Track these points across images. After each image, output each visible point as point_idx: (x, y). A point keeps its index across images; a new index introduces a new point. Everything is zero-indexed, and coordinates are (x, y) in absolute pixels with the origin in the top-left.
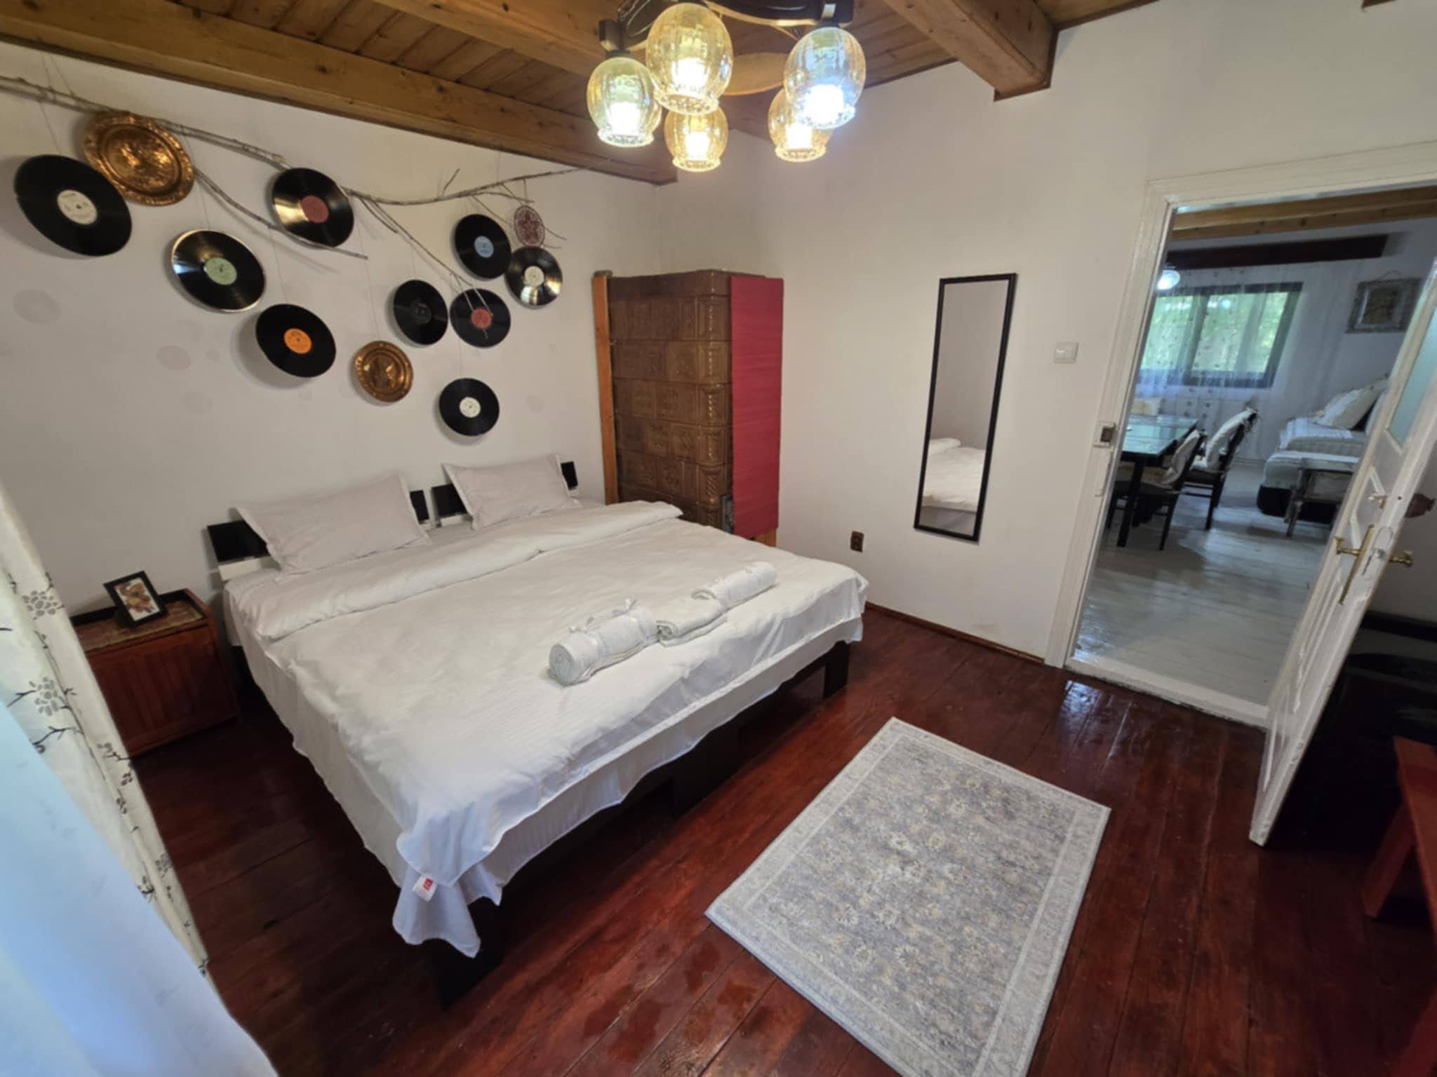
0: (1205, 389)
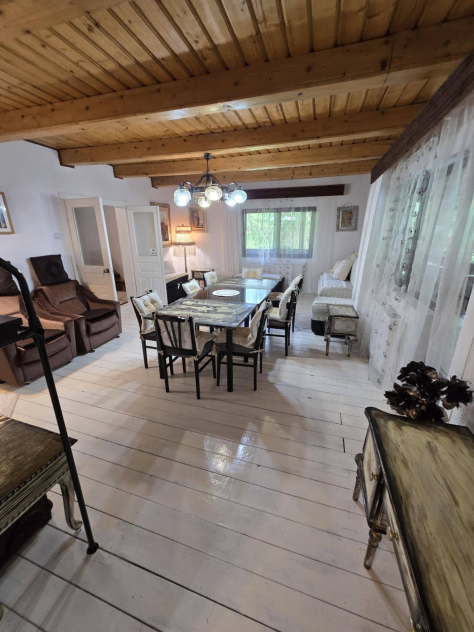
0: (286, 259)
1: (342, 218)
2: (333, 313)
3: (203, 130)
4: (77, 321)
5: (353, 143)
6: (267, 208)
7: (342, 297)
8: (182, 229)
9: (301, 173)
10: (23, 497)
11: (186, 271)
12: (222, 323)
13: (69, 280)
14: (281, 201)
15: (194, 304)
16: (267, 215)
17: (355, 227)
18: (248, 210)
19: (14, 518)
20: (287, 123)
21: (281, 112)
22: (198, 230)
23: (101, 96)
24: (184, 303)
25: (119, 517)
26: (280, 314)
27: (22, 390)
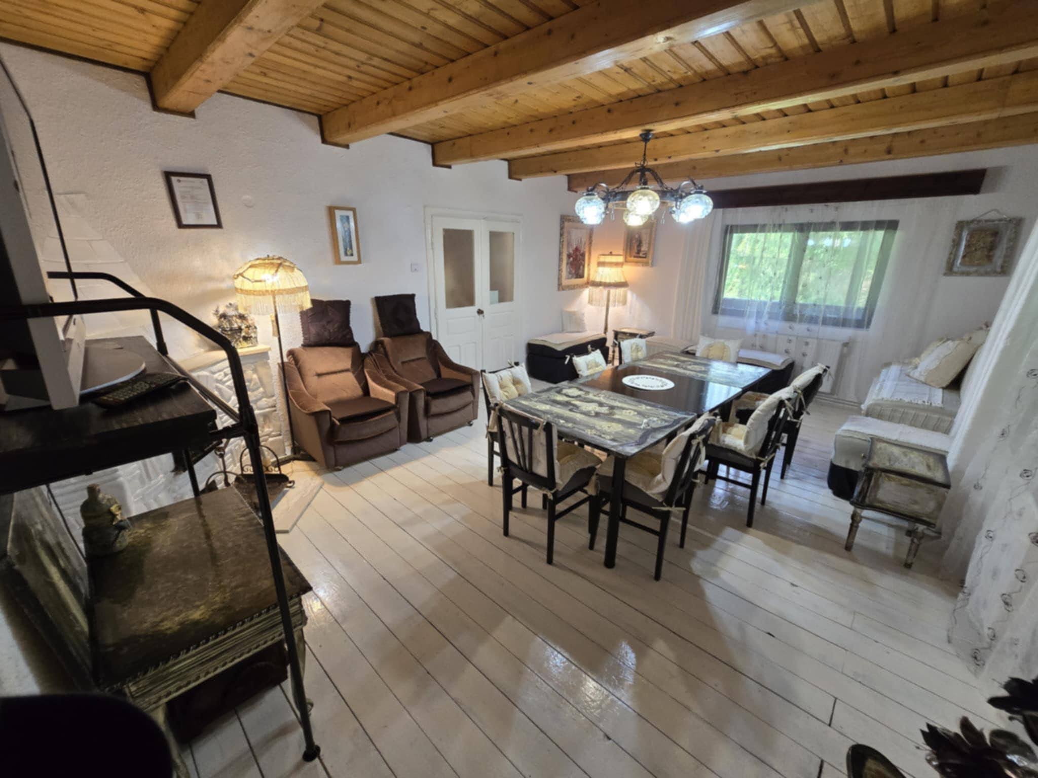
0: (805, 326)
1: (967, 246)
2: (877, 461)
3: (641, 89)
4: (414, 394)
5: (1016, 72)
6: (777, 223)
7: (924, 426)
8: (609, 259)
9: (865, 151)
10: (225, 647)
11: (606, 329)
12: (609, 442)
13: (421, 332)
14: (812, 211)
15: (579, 396)
16: (774, 236)
17: (1002, 267)
18: (737, 226)
19: (208, 673)
20: (819, 50)
21: (801, 31)
22: (637, 262)
23: (470, 58)
24: (564, 391)
25: (361, 721)
26: (746, 441)
27: (330, 476)
